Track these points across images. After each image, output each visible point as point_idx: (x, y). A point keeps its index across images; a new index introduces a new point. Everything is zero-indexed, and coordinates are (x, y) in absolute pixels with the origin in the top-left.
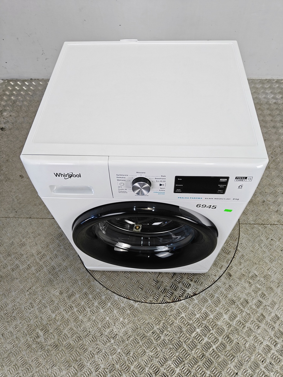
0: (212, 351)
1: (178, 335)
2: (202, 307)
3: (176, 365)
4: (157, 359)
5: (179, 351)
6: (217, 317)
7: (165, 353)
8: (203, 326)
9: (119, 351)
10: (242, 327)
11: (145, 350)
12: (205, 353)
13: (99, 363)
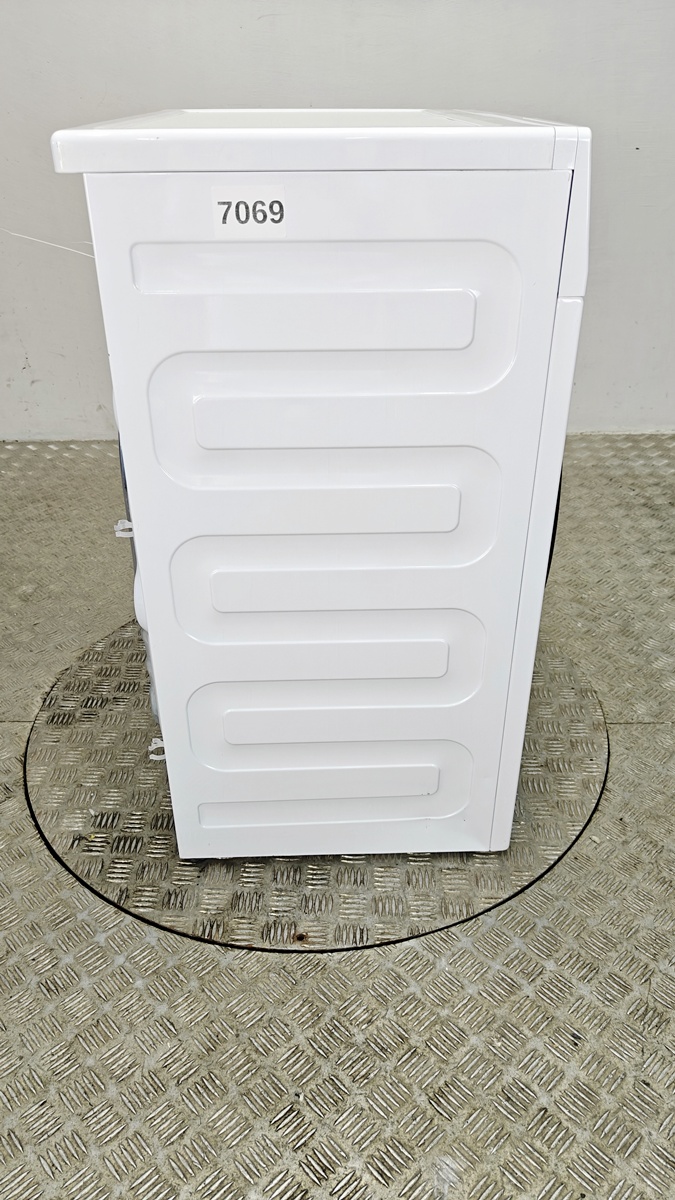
0: (539, 1117)
1: (394, 1060)
2: (490, 963)
3: (382, 1174)
4: (300, 1155)
5: (395, 1118)
6: (552, 991)
7: (333, 1130)
8: (495, 1026)
9: (134, 1126)
10: (654, 1023)
11: (251, 1118)
12: (507, 1123)
13: (39, 1178)
